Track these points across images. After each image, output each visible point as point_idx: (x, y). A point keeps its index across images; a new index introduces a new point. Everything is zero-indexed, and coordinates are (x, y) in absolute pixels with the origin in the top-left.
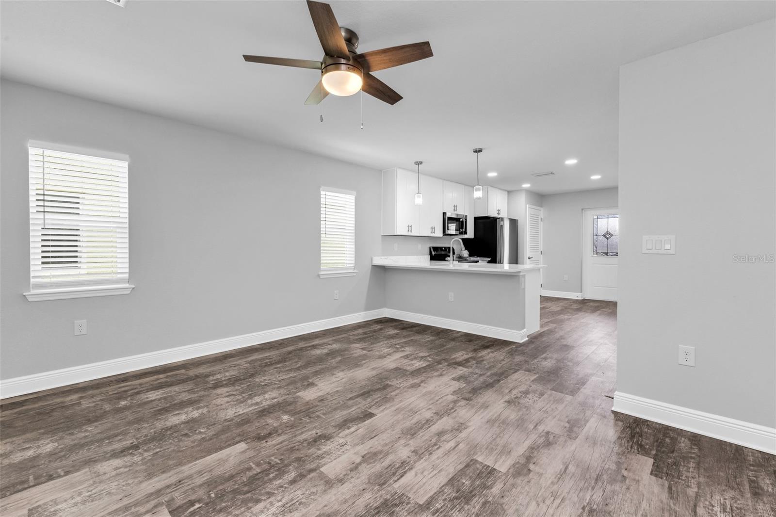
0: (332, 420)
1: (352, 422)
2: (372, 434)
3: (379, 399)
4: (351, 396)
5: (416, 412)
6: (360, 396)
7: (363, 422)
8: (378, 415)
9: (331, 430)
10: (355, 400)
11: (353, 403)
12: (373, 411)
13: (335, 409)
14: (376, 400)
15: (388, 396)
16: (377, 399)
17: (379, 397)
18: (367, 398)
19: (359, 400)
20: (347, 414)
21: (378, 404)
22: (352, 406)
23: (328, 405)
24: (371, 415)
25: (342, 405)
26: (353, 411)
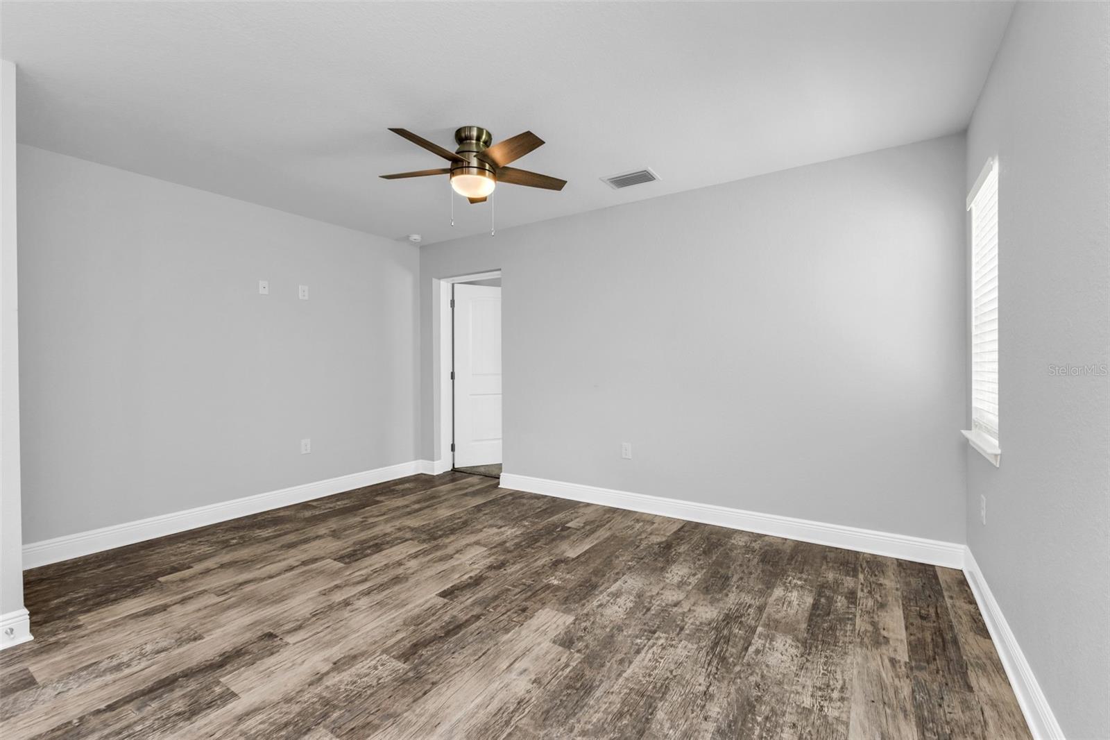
0: (494, 583)
1: (469, 584)
2: (443, 575)
3: (430, 621)
4: (478, 624)
5: (377, 603)
6: (462, 625)
7: (455, 585)
8: (434, 595)
9: (491, 574)
10: (470, 615)
11: (471, 610)
12: (441, 601)
13: (496, 598)
14: (434, 618)
15: (412, 628)
16: (433, 621)
17: (430, 624)
18: (450, 622)
19: (463, 617)
20: (478, 593)
21: (432, 611)
22: (473, 604)
23: (510, 603)
24: (443, 594)
25: (489, 605)
26: (470, 597)
